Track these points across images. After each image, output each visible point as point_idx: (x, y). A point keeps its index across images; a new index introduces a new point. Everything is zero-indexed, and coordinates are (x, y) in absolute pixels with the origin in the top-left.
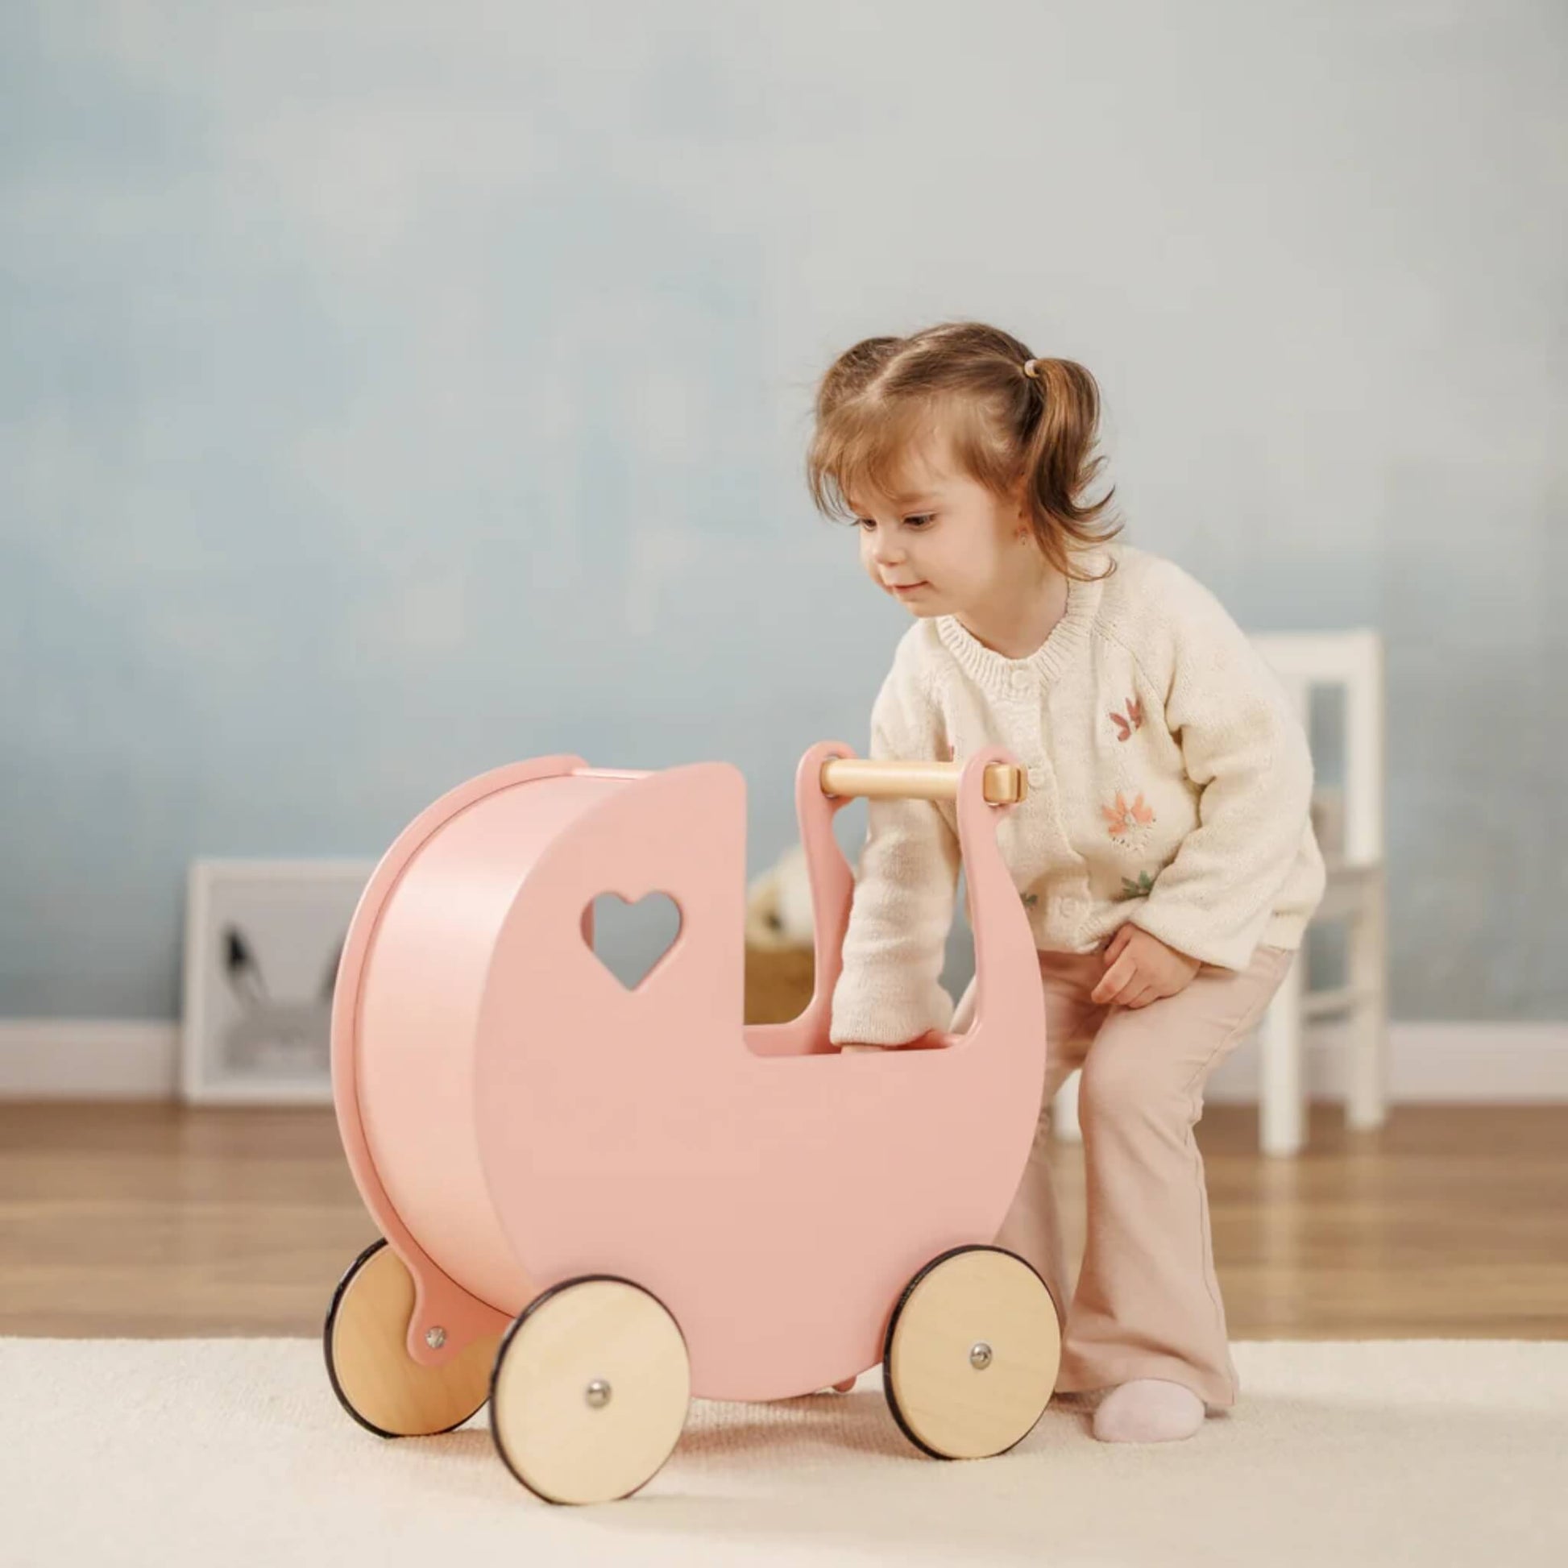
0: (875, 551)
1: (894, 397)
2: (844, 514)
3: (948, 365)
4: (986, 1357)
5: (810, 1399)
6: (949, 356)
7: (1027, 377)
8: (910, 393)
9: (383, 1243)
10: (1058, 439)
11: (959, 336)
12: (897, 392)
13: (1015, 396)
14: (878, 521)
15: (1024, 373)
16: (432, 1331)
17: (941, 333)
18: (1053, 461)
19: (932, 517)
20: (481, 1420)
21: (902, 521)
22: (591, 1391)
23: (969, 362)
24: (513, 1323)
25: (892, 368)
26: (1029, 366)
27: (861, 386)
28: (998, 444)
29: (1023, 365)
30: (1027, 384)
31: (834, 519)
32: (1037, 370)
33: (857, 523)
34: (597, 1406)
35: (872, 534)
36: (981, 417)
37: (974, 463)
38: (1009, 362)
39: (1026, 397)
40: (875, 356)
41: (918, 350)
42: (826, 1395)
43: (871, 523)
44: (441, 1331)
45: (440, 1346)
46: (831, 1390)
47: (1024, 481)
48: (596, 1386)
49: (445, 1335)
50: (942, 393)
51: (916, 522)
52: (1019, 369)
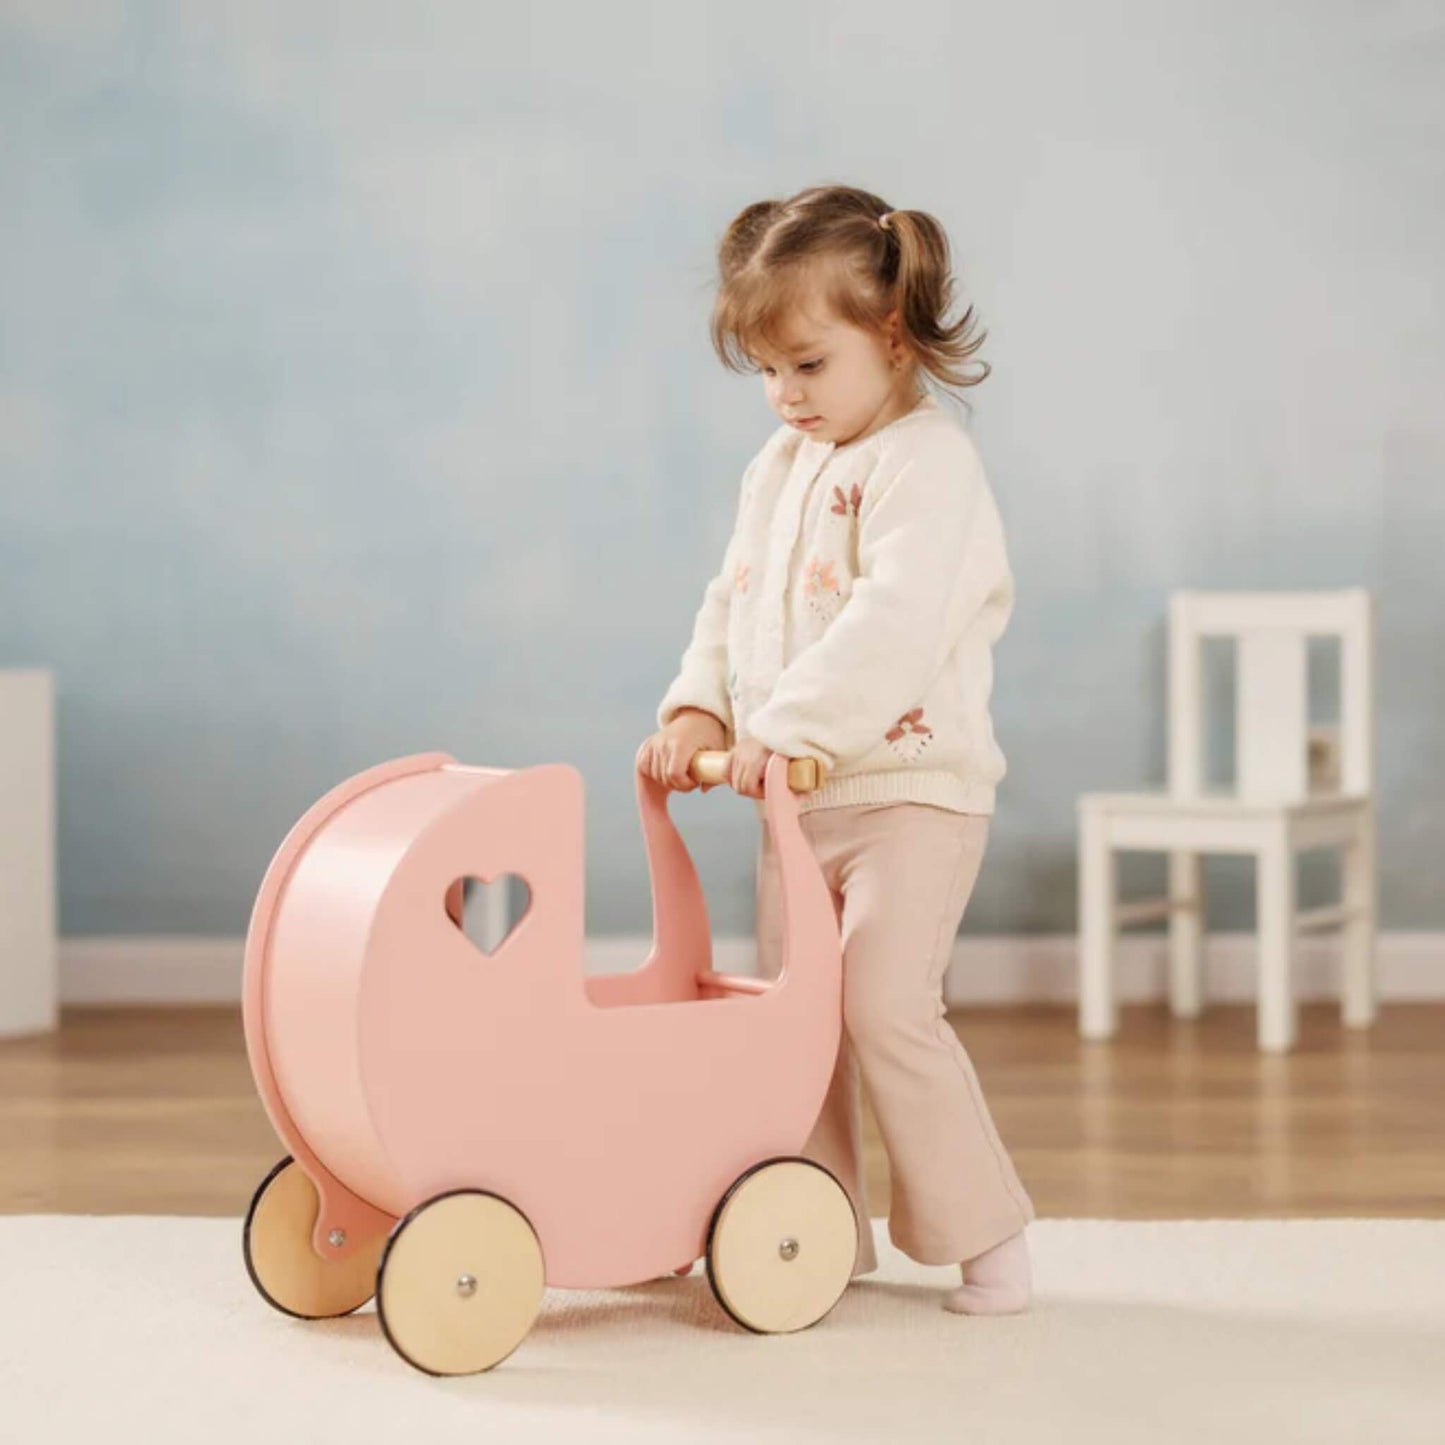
0: (778, 393)
1: (773, 267)
2: (745, 367)
3: (815, 232)
4: (793, 1249)
5: (657, 1283)
6: (814, 225)
7: (882, 229)
8: (785, 263)
9: (289, 1160)
10: (917, 281)
11: (820, 203)
12: (774, 263)
13: (875, 250)
14: (777, 370)
15: (880, 227)
16: (334, 1233)
17: (805, 201)
18: (916, 299)
19: (820, 361)
20: (370, 1306)
21: (797, 367)
22: (460, 1284)
23: (832, 226)
24: (399, 1224)
25: (768, 240)
26: (884, 219)
27: (745, 260)
28: (866, 291)
29: (877, 220)
30: (883, 238)
31: (738, 371)
32: (890, 222)
33: (760, 371)
34: (466, 1295)
35: (775, 378)
36: (848, 272)
37: (849, 310)
38: (866, 219)
39: (884, 247)
40: (753, 229)
41: (787, 221)
42: (669, 1279)
43: (771, 370)
44: (340, 1232)
45: (340, 1244)
46: (672, 1274)
47: (895, 316)
48: (465, 1280)
49: (344, 1234)
50: (813, 258)
51: (808, 368)
52: (875, 225)
